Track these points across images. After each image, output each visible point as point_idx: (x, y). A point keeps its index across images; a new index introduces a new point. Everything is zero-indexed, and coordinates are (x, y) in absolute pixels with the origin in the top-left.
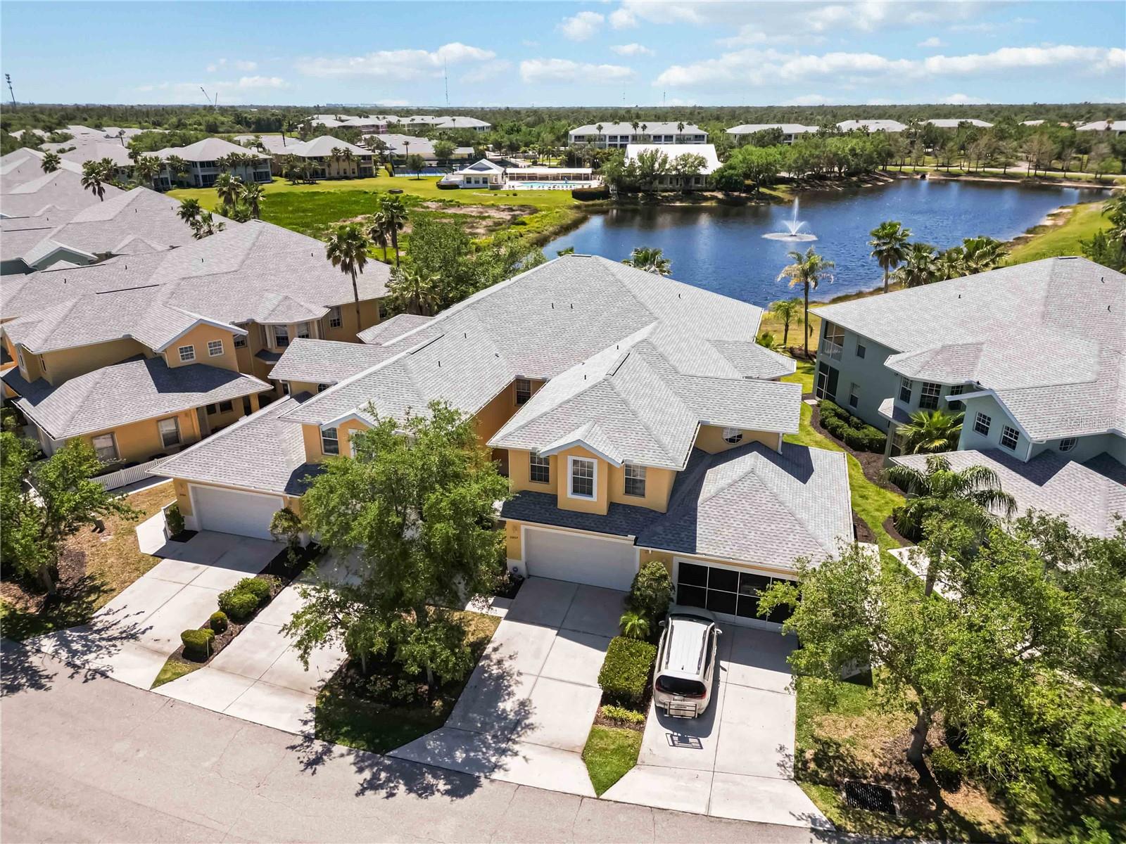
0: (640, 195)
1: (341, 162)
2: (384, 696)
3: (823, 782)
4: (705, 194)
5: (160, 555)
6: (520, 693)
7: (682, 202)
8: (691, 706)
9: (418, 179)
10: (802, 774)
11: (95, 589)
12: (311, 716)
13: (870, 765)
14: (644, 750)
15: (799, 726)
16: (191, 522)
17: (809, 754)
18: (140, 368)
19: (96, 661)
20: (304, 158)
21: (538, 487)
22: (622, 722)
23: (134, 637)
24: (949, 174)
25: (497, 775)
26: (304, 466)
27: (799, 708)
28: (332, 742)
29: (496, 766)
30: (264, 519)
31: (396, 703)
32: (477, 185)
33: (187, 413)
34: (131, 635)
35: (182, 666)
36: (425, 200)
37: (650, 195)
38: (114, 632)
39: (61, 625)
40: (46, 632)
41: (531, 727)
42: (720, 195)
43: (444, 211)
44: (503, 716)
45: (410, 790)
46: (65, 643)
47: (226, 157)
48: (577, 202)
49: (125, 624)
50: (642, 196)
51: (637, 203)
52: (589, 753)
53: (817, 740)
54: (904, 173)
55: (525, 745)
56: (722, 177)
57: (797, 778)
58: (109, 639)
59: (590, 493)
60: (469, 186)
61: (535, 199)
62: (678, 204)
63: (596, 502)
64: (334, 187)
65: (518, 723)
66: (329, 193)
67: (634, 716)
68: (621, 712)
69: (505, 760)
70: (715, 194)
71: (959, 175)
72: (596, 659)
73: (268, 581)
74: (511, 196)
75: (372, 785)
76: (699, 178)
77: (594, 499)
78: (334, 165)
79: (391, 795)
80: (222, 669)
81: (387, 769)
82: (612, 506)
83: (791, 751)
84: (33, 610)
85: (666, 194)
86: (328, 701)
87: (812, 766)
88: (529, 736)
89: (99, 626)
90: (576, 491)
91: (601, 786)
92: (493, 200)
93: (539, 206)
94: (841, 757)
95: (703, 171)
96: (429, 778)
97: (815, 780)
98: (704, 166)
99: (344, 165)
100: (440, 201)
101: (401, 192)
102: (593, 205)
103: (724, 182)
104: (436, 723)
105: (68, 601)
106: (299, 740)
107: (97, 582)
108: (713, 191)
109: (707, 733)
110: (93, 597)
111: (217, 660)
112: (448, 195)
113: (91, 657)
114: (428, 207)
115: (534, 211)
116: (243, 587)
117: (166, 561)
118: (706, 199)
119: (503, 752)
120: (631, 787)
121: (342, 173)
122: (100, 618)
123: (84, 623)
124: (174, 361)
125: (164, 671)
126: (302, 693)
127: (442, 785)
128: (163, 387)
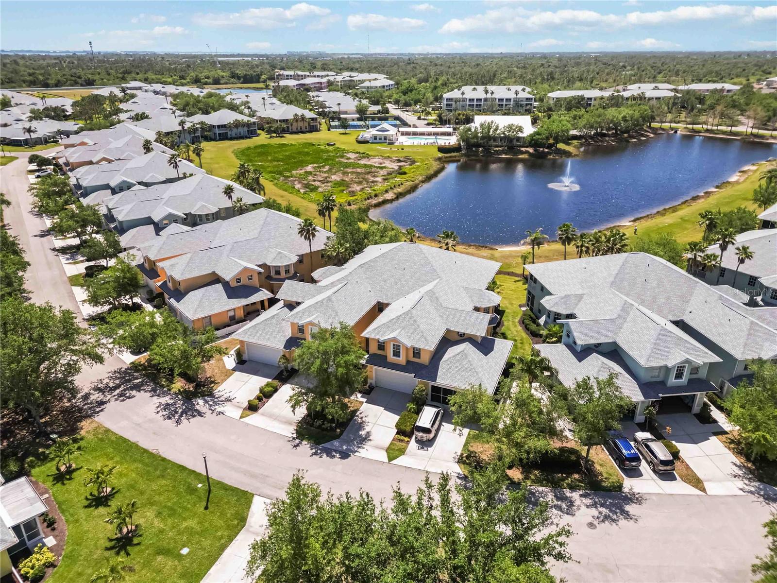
0: (481, 149)
1: (299, 123)
2: (320, 427)
3: (467, 464)
4: (522, 149)
5: (234, 370)
6: (368, 429)
7: (506, 154)
8: (425, 436)
9: (345, 134)
10: (461, 461)
11: (213, 382)
12: (294, 432)
13: (485, 460)
14: (408, 450)
15: (464, 446)
16: (245, 357)
17: (464, 455)
18: (219, 287)
19: (219, 409)
20: (277, 120)
21: (380, 352)
22: (402, 441)
23: (230, 400)
24: (694, 131)
25: (357, 454)
26: (291, 338)
27: (466, 440)
28: (302, 440)
29: (357, 451)
30: (276, 359)
31: (324, 430)
32: (380, 141)
33: (239, 308)
34: (228, 400)
35: (248, 412)
36: (348, 152)
37: (487, 150)
38: (223, 398)
39: (203, 395)
40: (199, 397)
41: (370, 440)
42: (531, 150)
43: (359, 162)
44: (361, 436)
45: (327, 456)
46: (206, 402)
47: (232, 122)
48: (440, 155)
49: (226, 396)
50: (482, 150)
51: (477, 155)
52: (388, 450)
53: (469, 451)
54: (663, 129)
55: (368, 446)
56: (532, 140)
57: (458, 462)
58: (222, 401)
59: (399, 356)
60: (375, 141)
61: (414, 152)
62: (504, 156)
63: (402, 360)
64: (295, 140)
65: (366, 439)
66: (292, 145)
67: (406, 439)
68: (402, 438)
69: (359, 450)
70: (528, 149)
71: (700, 132)
72: (396, 418)
73: (276, 383)
74: (400, 150)
75: (315, 454)
76: (518, 139)
77: (401, 359)
78: (295, 124)
79: (321, 457)
80: (263, 414)
81: (320, 449)
82: (408, 362)
83: (459, 454)
84: (191, 389)
85: (497, 149)
86: (300, 427)
87: (465, 459)
88: (369, 443)
89: (217, 396)
90: (394, 355)
91: (391, 459)
92: (389, 153)
93: (417, 157)
94: (476, 457)
95: (520, 135)
96: (334, 453)
97: (464, 463)
98: (522, 132)
99: (300, 124)
100: (357, 153)
101: (335, 144)
102: (450, 157)
103: (533, 142)
104: (337, 437)
105: (204, 386)
106: (291, 439)
107: (212, 379)
108: (527, 147)
109: (431, 446)
110: (212, 385)
111: (260, 411)
112: (362, 148)
113: (217, 407)
114: (349, 158)
115: (413, 162)
116: (268, 385)
117: (237, 373)
118: (522, 153)
119: (360, 447)
120: (401, 461)
121: (299, 129)
122: (217, 393)
123: (211, 395)
124: (234, 284)
125: (242, 414)
126: (291, 424)
127: (338, 455)
128: (230, 296)
